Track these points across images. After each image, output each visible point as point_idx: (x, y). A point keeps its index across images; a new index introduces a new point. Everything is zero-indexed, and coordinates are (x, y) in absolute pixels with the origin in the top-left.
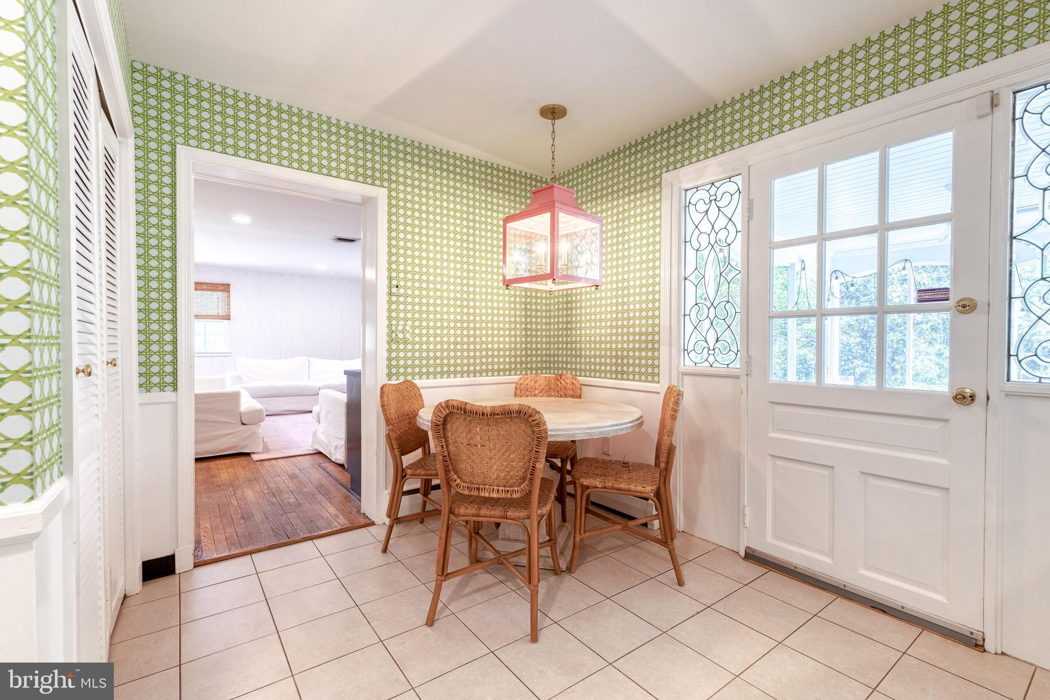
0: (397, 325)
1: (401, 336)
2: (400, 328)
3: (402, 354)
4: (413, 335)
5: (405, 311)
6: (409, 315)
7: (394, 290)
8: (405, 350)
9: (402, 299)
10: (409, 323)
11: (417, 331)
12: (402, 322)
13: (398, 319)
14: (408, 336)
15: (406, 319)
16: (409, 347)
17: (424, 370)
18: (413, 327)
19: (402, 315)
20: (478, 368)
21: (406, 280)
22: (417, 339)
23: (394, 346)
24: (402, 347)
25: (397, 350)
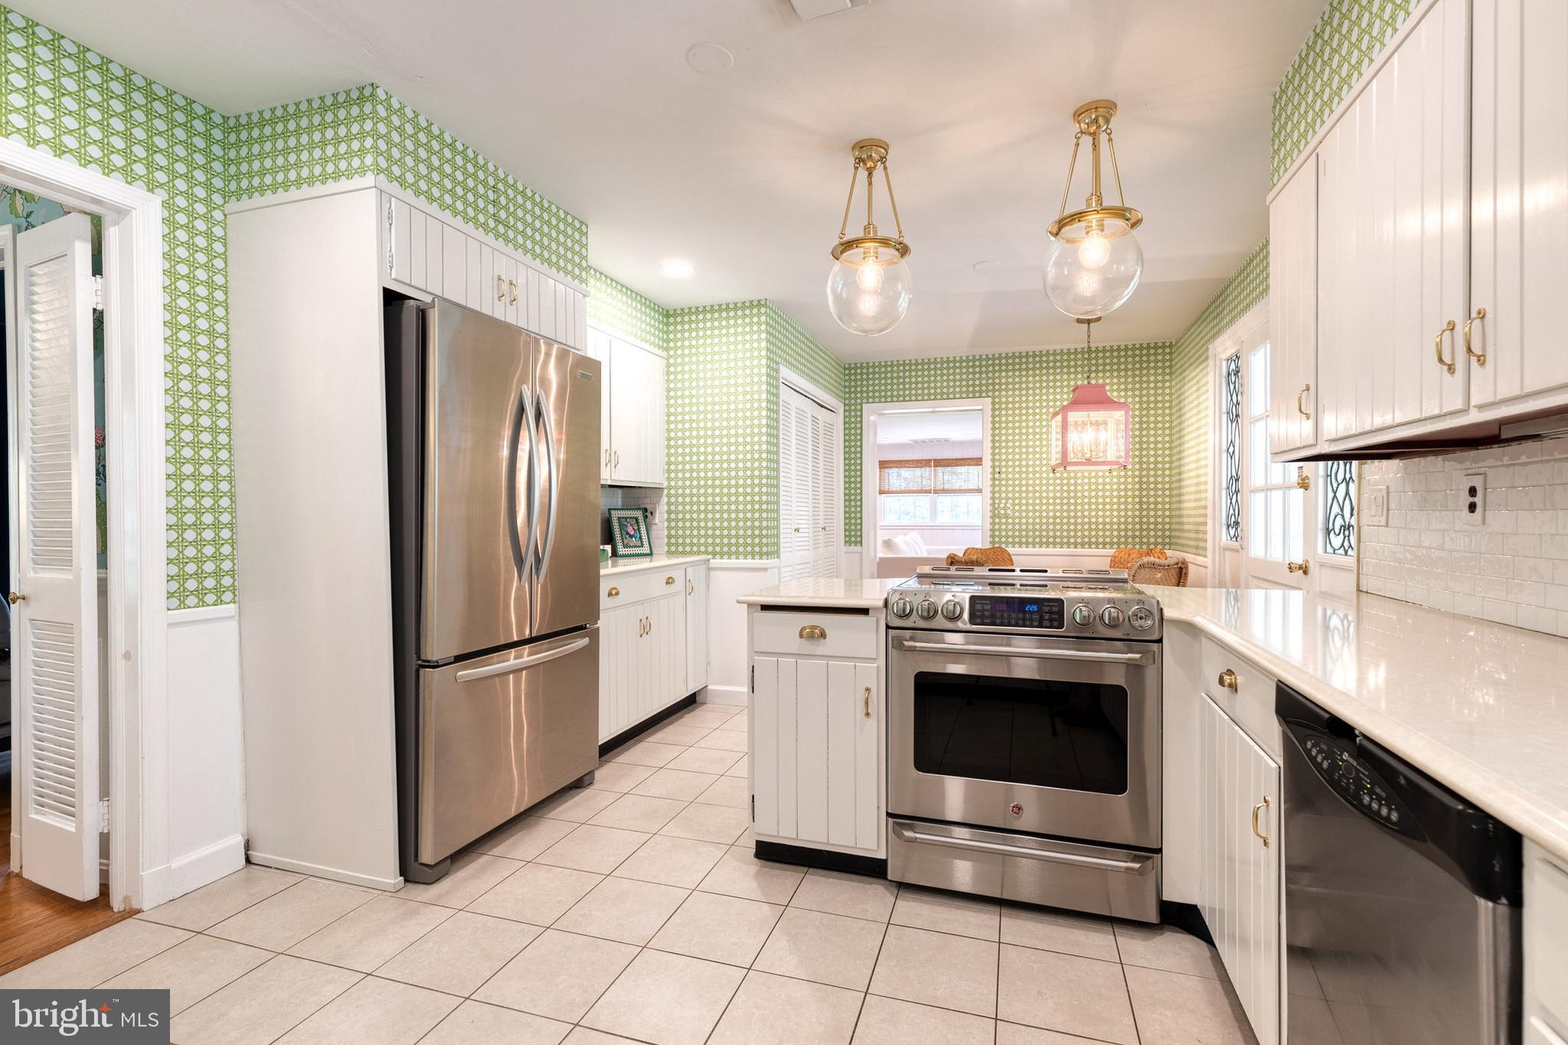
0: (1000, 503)
1: (1002, 512)
2: (1002, 506)
3: (1004, 527)
4: (1014, 511)
5: (1007, 492)
6: (1010, 495)
7: (997, 476)
8: (1006, 524)
9: (1004, 482)
10: (1010, 501)
11: (1017, 508)
12: (1004, 501)
13: (1000, 498)
14: (1009, 512)
15: (1007, 499)
16: (1010, 521)
17: (1024, 540)
18: (1014, 505)
19: (1004, 495)
20: (1079, 540)
21: (1006, 466)
22: (1017, 514)
23: (997, 520)
24: (1003, 520)
25: (1000, 523)
